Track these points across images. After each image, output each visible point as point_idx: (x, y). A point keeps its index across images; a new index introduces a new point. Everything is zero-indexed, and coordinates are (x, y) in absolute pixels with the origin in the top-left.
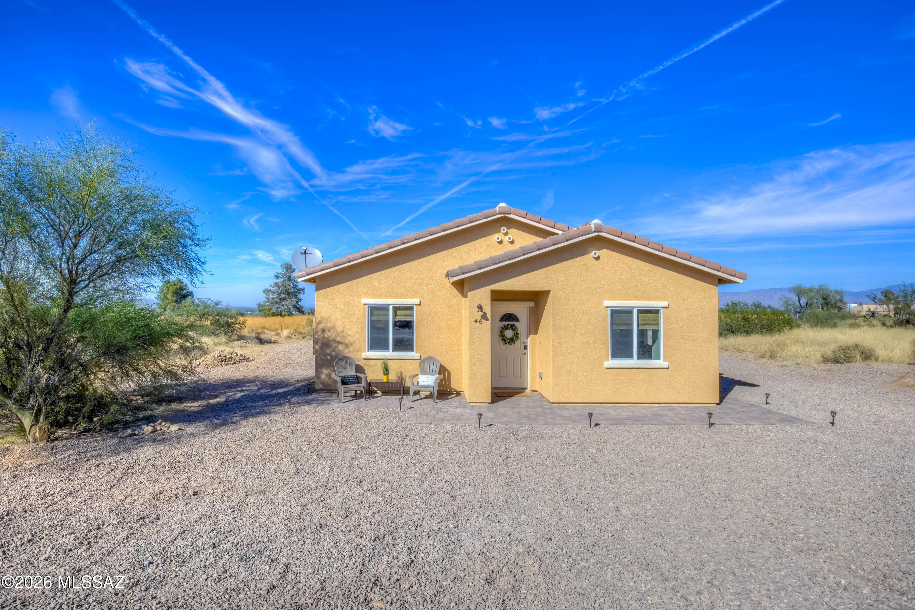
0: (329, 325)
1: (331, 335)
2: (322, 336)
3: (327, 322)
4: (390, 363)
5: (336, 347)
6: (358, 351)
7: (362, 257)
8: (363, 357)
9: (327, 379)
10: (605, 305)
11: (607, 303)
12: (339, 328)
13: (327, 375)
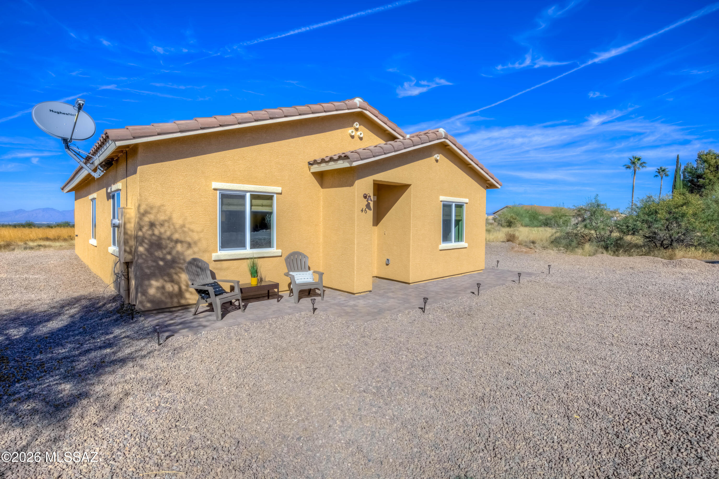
0: (162, 217)
1: (165, 232)
2: (150, 232)
3: (159, 212)
4: (260, 262)
5: (173, 248)
6: (205, 251)
7: (221, 126)
8: (213, 259)
9: (159, 295)
10: (440, 200)
11: (442, 198)
12: (178, 221)
13: (158, 288)
